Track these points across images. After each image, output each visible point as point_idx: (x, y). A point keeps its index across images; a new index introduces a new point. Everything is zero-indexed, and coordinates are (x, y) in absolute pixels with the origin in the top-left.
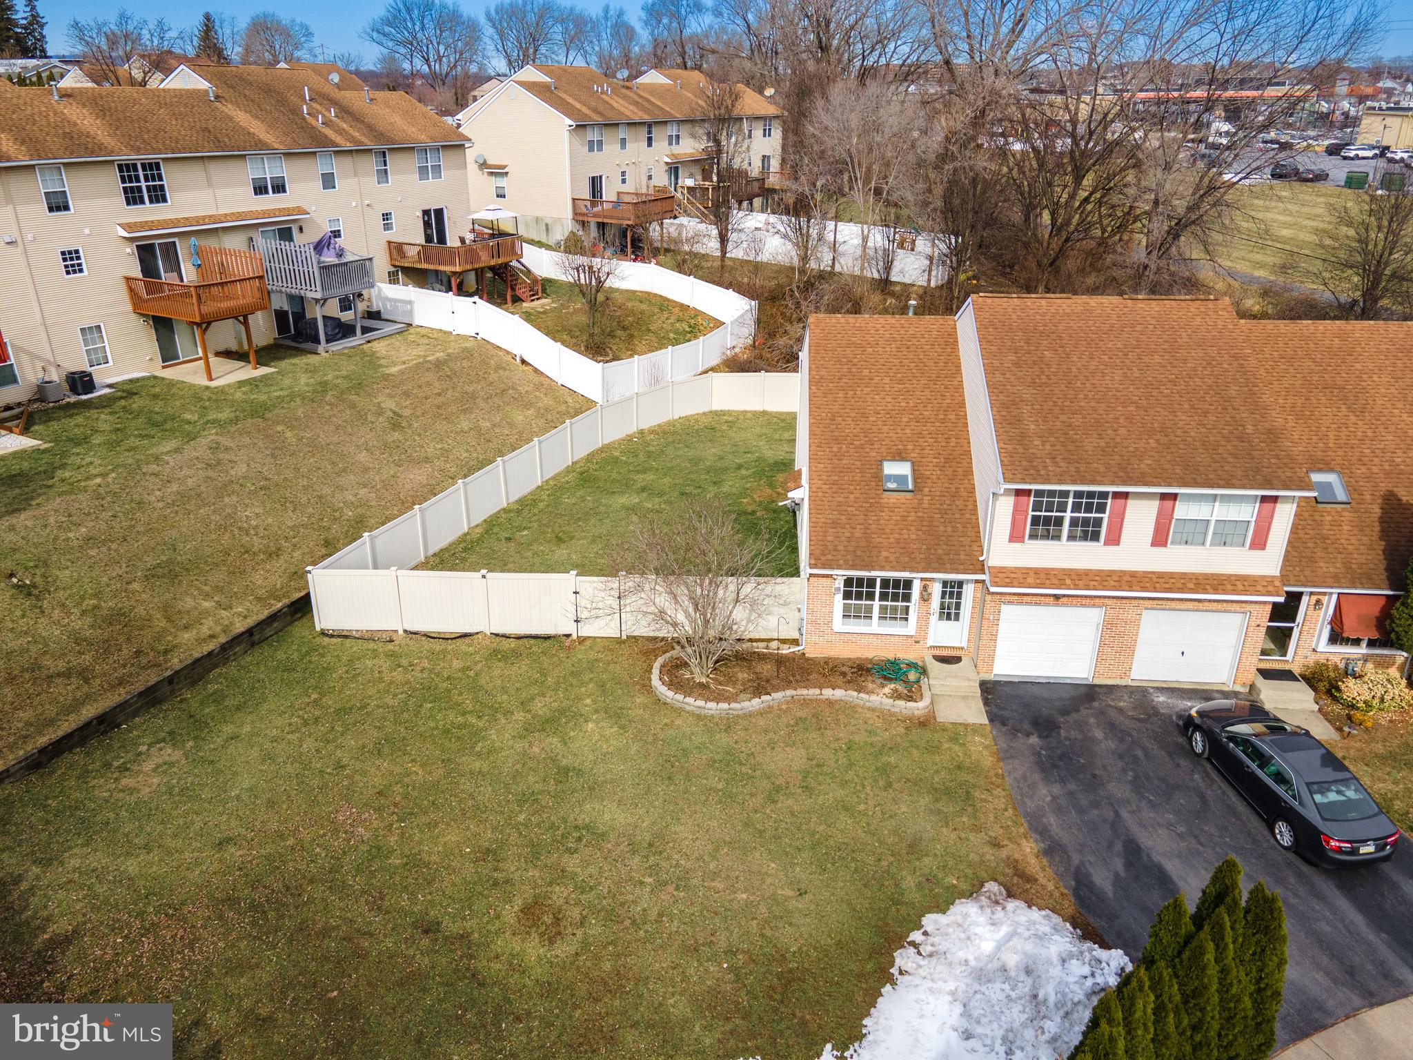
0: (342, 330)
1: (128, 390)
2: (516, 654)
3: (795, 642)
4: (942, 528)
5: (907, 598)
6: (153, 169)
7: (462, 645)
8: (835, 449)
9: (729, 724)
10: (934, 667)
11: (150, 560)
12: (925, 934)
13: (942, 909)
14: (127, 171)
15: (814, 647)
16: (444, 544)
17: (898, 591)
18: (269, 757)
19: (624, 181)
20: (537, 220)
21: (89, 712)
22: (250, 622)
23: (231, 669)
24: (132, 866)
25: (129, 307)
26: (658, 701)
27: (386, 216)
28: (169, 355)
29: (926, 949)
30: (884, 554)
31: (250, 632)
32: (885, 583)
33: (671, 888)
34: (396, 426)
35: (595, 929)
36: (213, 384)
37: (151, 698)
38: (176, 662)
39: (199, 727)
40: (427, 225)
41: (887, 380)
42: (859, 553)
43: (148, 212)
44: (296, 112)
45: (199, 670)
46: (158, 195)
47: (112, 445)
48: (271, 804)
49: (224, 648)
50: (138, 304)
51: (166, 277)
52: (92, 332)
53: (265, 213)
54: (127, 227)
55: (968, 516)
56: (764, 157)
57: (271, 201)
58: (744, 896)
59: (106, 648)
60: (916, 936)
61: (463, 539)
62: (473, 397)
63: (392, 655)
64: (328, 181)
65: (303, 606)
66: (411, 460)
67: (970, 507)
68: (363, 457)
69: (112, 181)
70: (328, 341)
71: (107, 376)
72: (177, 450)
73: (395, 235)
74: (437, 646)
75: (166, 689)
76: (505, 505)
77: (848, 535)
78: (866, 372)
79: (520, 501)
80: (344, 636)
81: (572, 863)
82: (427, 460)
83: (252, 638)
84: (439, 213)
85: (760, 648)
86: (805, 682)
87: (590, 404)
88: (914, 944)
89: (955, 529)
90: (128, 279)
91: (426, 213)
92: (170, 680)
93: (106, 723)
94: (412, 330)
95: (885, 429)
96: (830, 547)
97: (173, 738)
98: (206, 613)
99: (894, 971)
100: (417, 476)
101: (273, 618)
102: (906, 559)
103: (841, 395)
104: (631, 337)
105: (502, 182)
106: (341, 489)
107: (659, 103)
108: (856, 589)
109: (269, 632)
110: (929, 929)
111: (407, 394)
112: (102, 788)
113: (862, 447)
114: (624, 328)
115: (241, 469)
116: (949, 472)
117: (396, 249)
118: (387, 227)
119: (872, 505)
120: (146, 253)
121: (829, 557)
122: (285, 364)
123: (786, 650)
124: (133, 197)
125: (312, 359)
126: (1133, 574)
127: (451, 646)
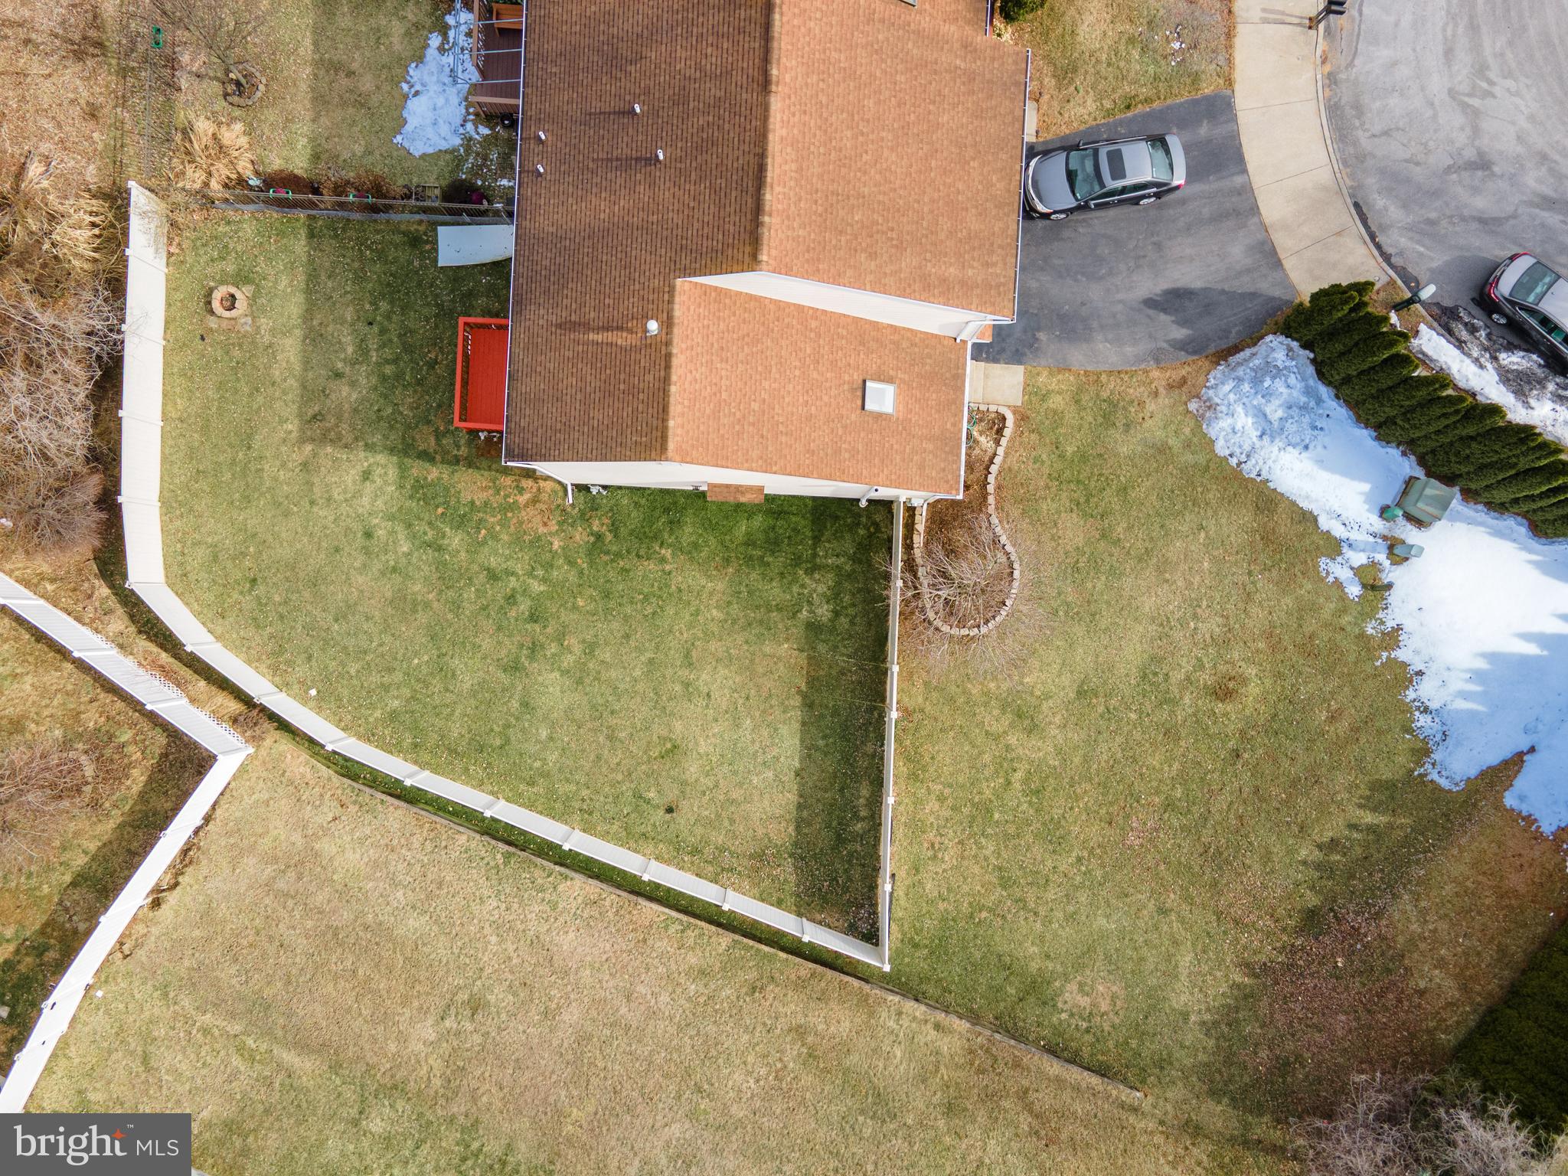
4: (928, 368)
8: (847, 455)
12: (1231, 455)
13: (1212, 442)
29: (1243, 458)
30: (949, 426)
33: (1199, 610)
41: (766, 384)
42: (947, 449)
55: (917, 340)
58: (1206, 564)
60: (1234, 462)
67: (909, 335)
77: (931, 456)
78: (755, 406)
81: (1178, 676)
88: (1239, 464)
89: (929, 356)
95: (826, 398)
96: (941, 475)
99: (1259, 479)
102: (953, 407)
103: (784, 439)
110: (1227, 452)
113: (845, 427)
116: (873, 345)
119: (904, 429)
121: (950, 477)
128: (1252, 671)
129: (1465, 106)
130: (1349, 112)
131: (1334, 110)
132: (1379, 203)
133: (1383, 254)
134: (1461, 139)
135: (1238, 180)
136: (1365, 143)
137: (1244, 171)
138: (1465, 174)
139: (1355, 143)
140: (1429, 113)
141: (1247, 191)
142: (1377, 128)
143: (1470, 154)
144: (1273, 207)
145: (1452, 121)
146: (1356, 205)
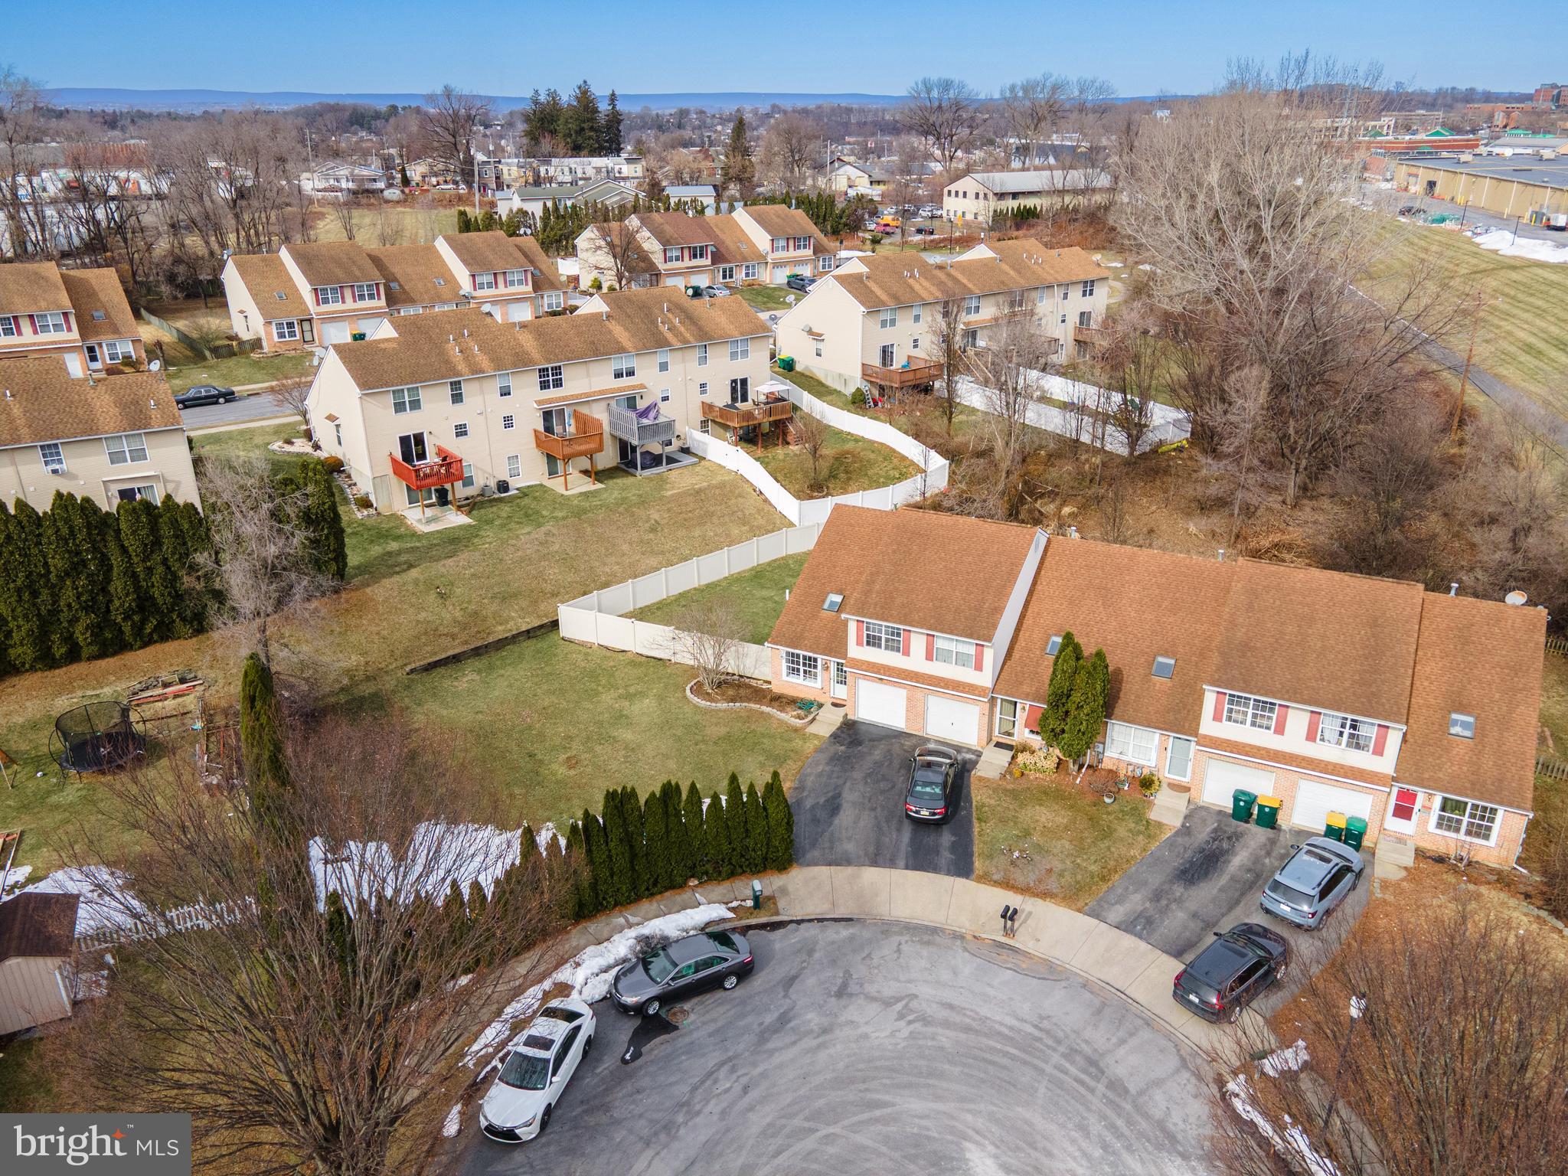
0: (655, 460)
1: (524, 493)
2: (640, 664)
3: (769, 683)
5: (815, 667)
6: (557, 370)
7: (620, 656)
8: (810, 583)
9: (706, 712)
10: (828, 707)
11: (496, 590)
14: (543, 372)
15: (776, 688)
16: (648, 603)
17: (811, 663)
18: (510, 686)
19: (916, 346)
20: (840, 375)
21: (451, 653)
22: (529, 627)
23: (515, 648)
24: (445, 712)
25: (534, 445)
26: (685, 697)
27: (703, 386)
28: (552, 472)
30: (806, 642)
31: (528, 631)
32: (805, 658)
34: (653, 530)
35: (589, 770)
36: (566, 493)
37: (477, 652)
38: (491, 639)
39: (491, 668)
40: (734, 390)
41: (857, 548)
42: (792, 639)
43: (552, 393)
44: (654, 322)
45: (501, 644)
46: (558, 383)
47: (503, 526)
48: (502, 703)
49: (514, 637)
50: (539, 444)
51: (557, 429)
52: (513, 458)
53: (620, 389)
54: (539, 402)
56: (1082, 314)
57: (626, 381)
59: (464, 627)
61: (660, 602)
62: (712, 514)
63: (587, 654)
64: (664, 367)
65: (555, 624)
66: (652, 552)
68: (625, 547)
69: (535, 379)
70: (643, 468)
71: (516, 483)
72: (529, 533)
73: (708, 398)
74: (609, 654)
75: (483, 650)
76: (696, 585)
77: (794, 629)
78: (848, 542)
79: (708, 586)
80: (571, 641)
81: (598, 748)
82: (662, 553)
83: (529, 634)
84: (744, 382)
85: (753, 683)
86: (760, 702)
87: (791, 525)
90: (535, 431)
91: (734, 381)
92: (486, 646)
93: (456, 659)
94: (703, 463)
95: (841, 575)
96: (782, 634)
97: (479, 672)
98: (513, 618)
100: (653, 561)
101: (541, 627)
102: (814, 647)
103: (829, 553)
104: (849, 479)
105: (820, 345)
106: (605, 564)
107: (965, 281)
108: (793, 658)
109: (539, 633)
111: (669, 510)
112: (447, 683)
114: (847, 472)
115: (556, 547)
117: (707, 408)
118: (703, 392)
119: (813, 616)
120: (547, 415)
121: (779, 638)
122: (611, 482)
123: (765, 686)
124: (544, 386)
125: (630, 480)
126: (916, 674)
127: (615, 655)
128: (572, 772)
129: (898, 1000)
130: (926, 938)
131: (934, 931)
132: (844, 932)
133: (803, 921)
134: (871, 989)
135: (902, 863)
136: (896, 939)
137: (907, 868)
138: (839, 981)
139: (901, 934)
140: (902, 977)
141: (892, 864)
142: (905, 948)
143: (853, 988)
144: (872, 876)
145: (889, 989)
146: (850, 920)
